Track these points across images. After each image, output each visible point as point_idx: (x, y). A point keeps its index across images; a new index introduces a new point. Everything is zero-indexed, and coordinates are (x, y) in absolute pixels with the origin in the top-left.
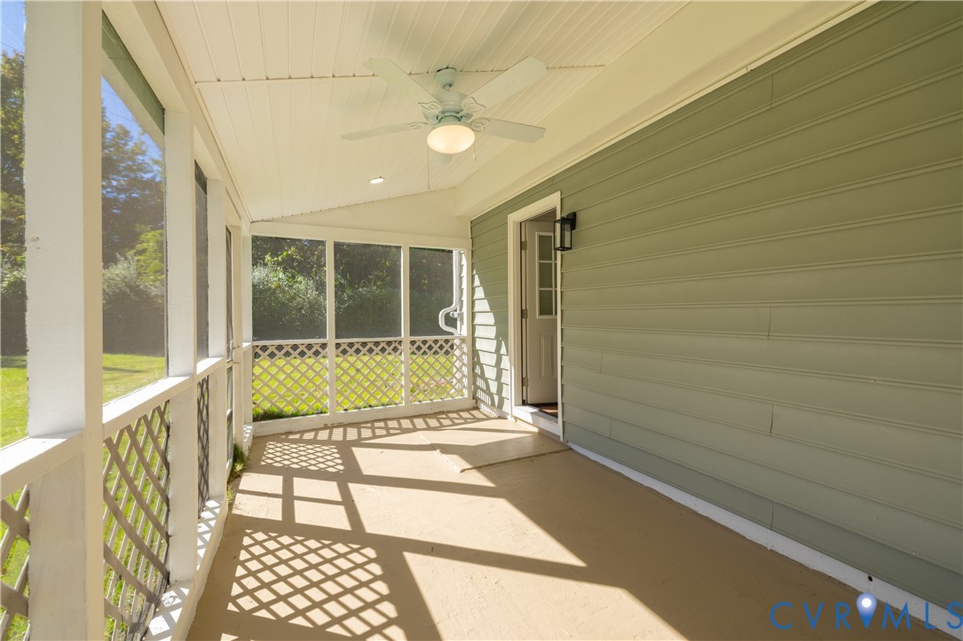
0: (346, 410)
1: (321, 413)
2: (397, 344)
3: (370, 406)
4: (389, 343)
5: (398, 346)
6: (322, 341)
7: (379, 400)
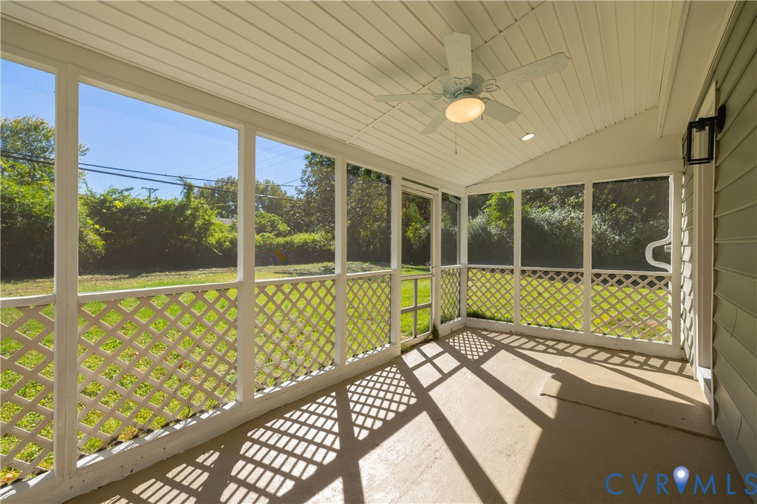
0: (529, 324)
1: (510, 322)
2: (579, 276)
3: (551, 326)
4: (571, 274)
5: (580, 277)
6: (511, 267)
7: (559, 323)
